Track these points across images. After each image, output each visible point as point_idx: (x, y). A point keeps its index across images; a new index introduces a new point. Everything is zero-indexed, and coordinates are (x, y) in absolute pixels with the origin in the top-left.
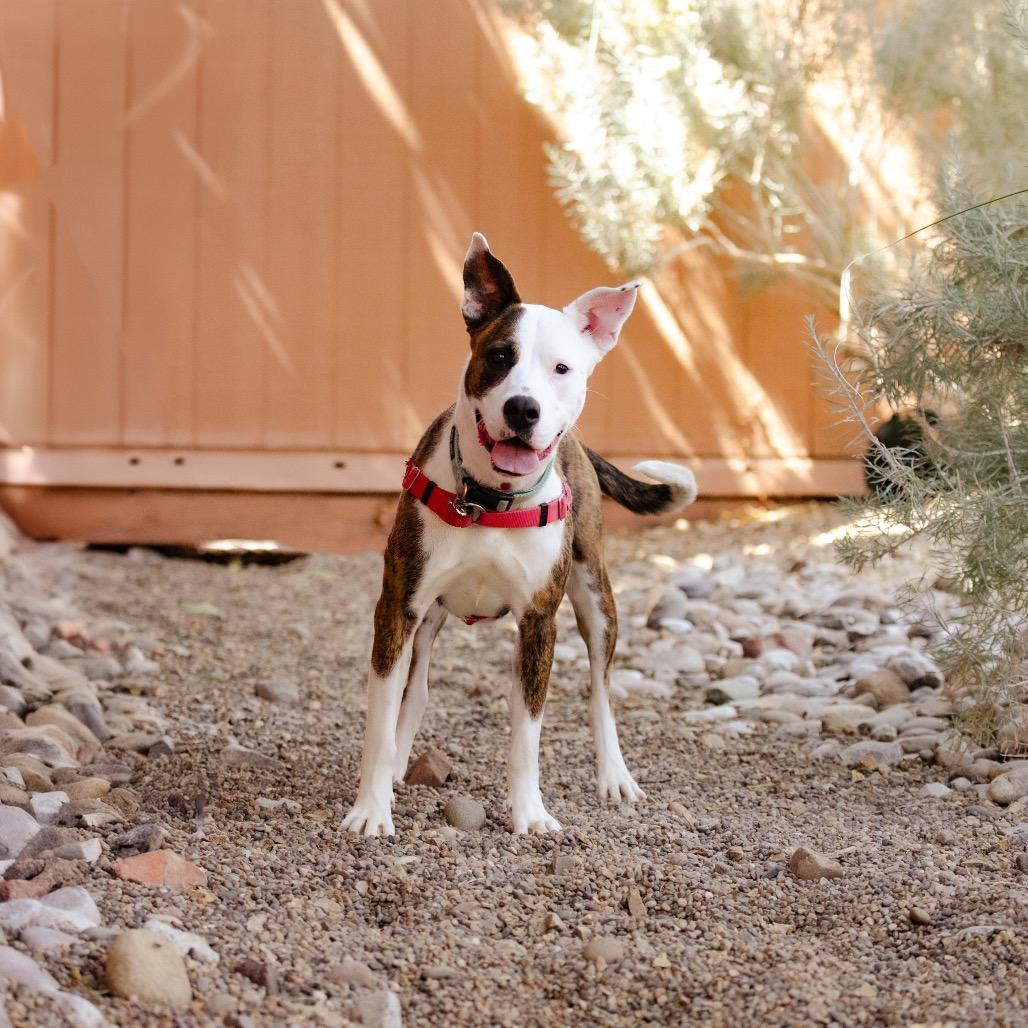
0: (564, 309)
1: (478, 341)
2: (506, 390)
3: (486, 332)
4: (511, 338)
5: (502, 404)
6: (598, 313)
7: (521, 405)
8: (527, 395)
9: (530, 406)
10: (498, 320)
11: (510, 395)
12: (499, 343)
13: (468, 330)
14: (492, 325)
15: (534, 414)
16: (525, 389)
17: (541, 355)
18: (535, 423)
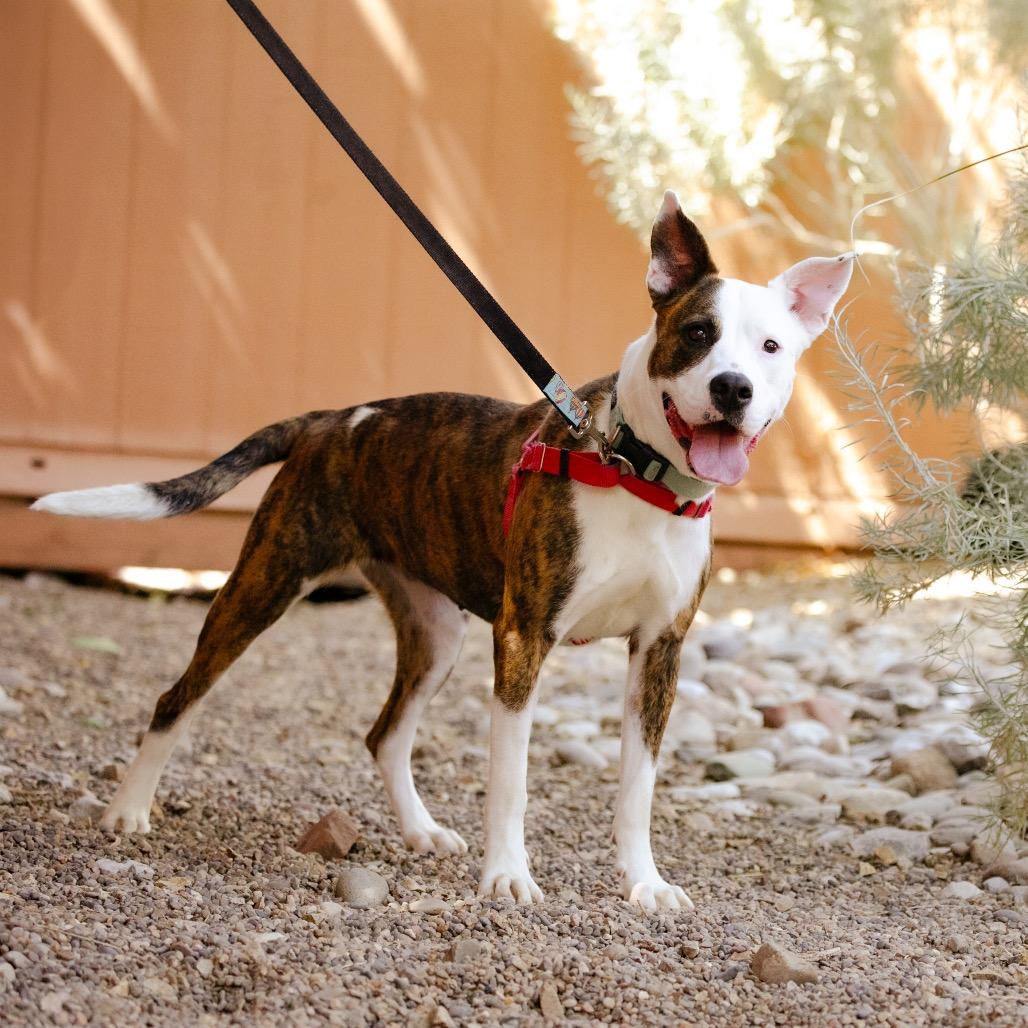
0: (770, 283)
1: (668, 316)
2: (710, 367)
3: (678, 306)
4: (710, 311)
5: (707, 382)
6: (805, 291)
7: (731, 382)
8: (737, 371)
9: (742, 384)
10: (692, 292)
11: (716, 372)
12: (696, 317)
13: (654, 306)
14: (685, 299)
15: (746, 392)
16: (734, 365)
17: (747, 329)
18: (748, 403)
